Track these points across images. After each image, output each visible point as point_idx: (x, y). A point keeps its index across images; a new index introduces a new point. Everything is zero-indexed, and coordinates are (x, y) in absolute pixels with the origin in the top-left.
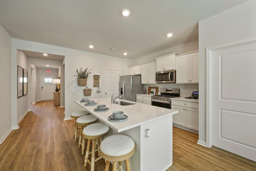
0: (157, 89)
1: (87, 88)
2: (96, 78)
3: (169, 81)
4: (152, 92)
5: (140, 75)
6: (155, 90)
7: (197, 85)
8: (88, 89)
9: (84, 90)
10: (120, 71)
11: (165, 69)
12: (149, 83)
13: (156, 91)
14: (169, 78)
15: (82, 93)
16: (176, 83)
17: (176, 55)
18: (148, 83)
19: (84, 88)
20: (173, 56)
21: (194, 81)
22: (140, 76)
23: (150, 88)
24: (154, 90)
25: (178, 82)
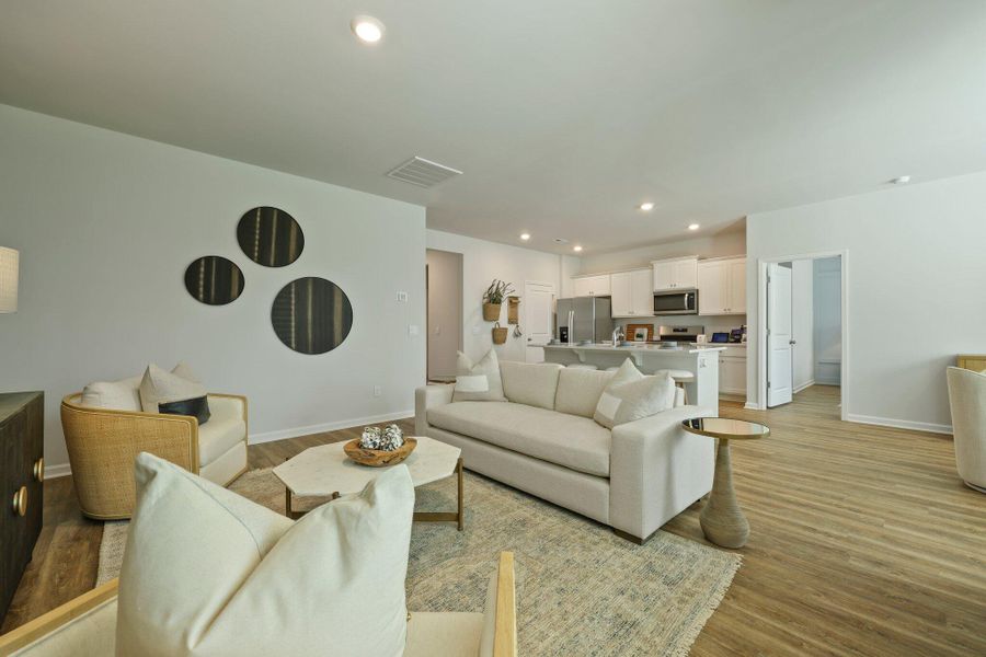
0: (650, 328)
1: (498, 327)
2: (514, 302)
3: (685, 310)
4: (640, 336)
5: (609, 297)
7: (743, 317)
8: (500, 328)
9: (494, 330)
10: (553, 286)
11: (675, 285)
12: (633, 315)
13: (649, 332)
14: (686, 304)
15: (489, 337)
16: (700, 315)
17: (700, 259)
18: (630, 315)
19: (492, 325)
20: (692, 262)
21: (736, 310)
22: (607, 301)
23: (633, 327)
24: (645, 331)
25: (702, 311)
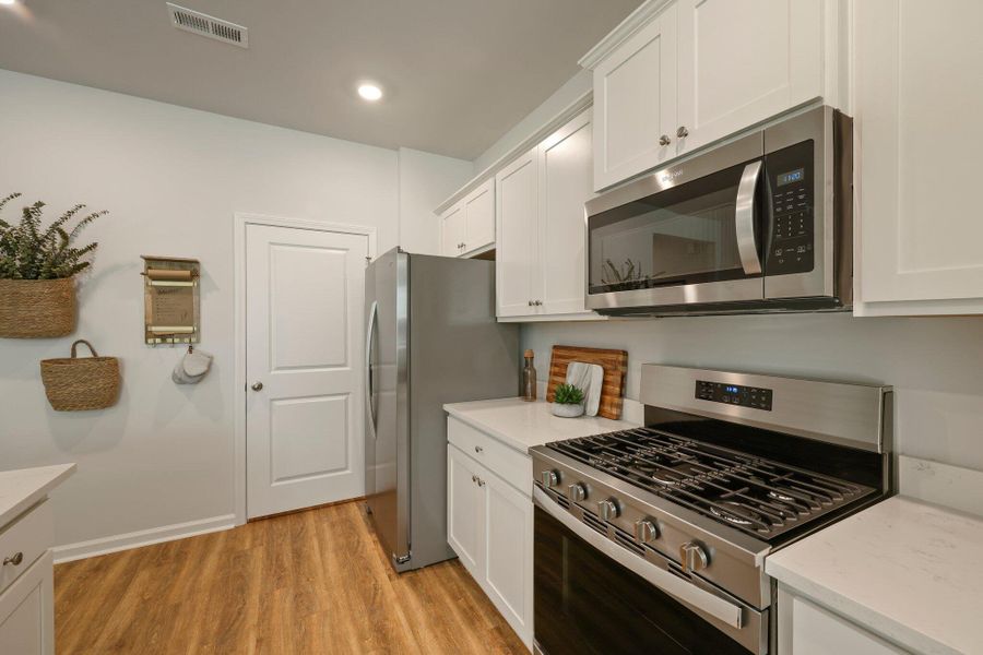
0: (615, 364)
1: (83, 353)
3: (738, 274)
5: (493, 255)
6: (597, 372)
8: (96, 358)
10: (373, 237)
11: (682, 133)
12: (540, 310)
13: (605, 382)
14: (746, 240)
16: (859, 311)
18: (532, 310)
19: (59, 349)
22: (488, 265)
23: (564, 355)
24: (592, 377)
25: (881, 284)
